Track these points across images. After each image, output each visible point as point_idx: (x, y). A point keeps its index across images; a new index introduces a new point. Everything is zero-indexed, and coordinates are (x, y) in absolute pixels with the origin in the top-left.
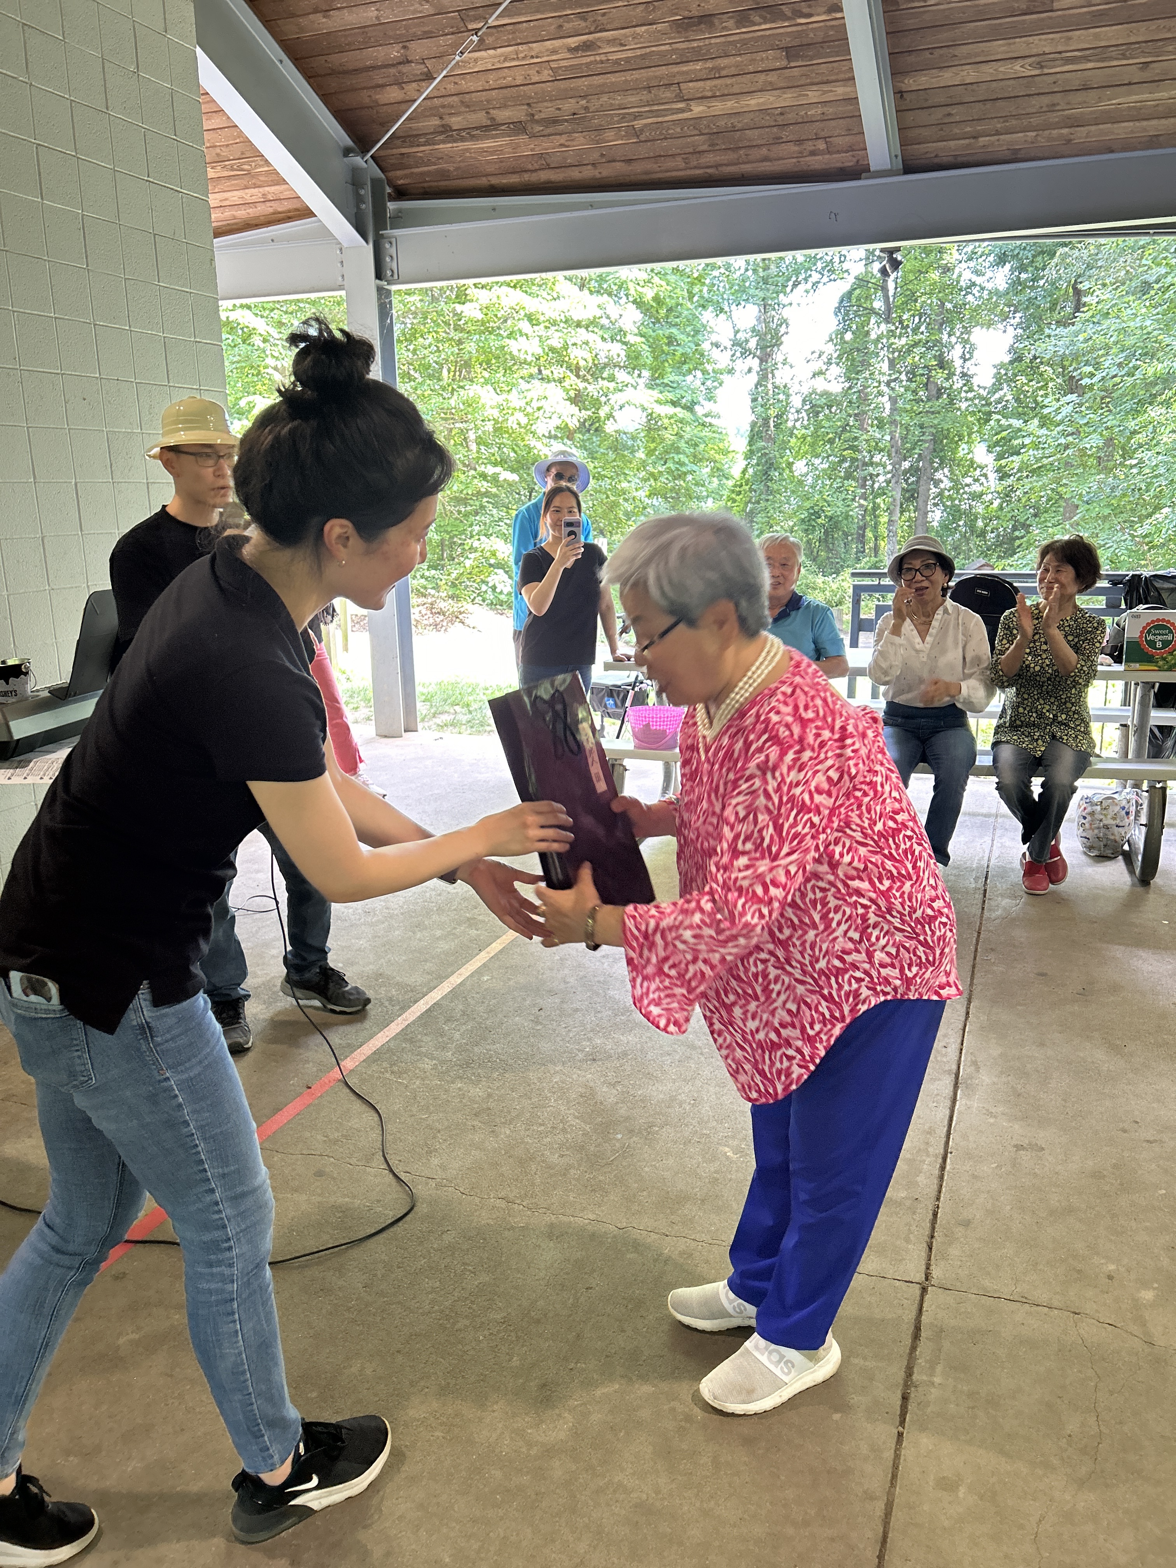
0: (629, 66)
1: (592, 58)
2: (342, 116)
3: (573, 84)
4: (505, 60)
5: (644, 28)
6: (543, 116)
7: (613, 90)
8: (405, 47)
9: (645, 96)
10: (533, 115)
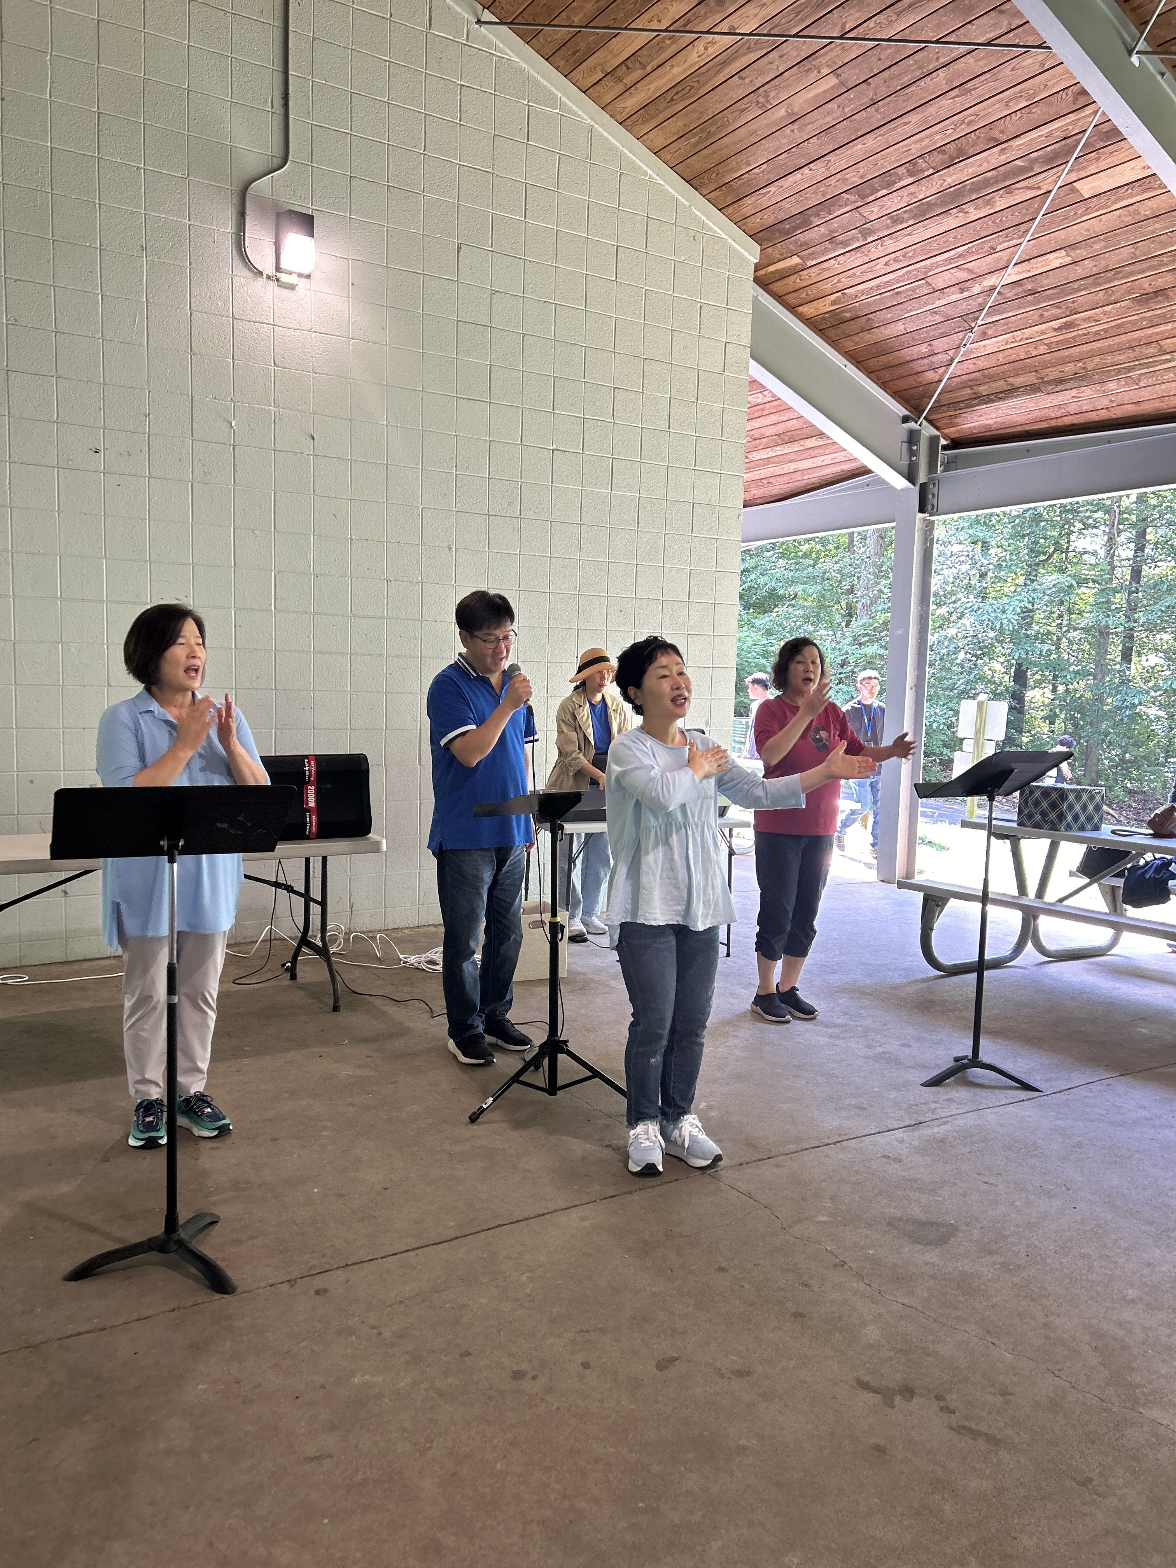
0: (1107, 334)
1: (1075, 333)
2: (898, 395)
3: (1067, 353)
4: (1006, 344)
5: (1110, 307)
6: (1051, 378)
7: (1101, 353)
8: (929, 345)
9: (1131, 354)
10: (1042, 378)
